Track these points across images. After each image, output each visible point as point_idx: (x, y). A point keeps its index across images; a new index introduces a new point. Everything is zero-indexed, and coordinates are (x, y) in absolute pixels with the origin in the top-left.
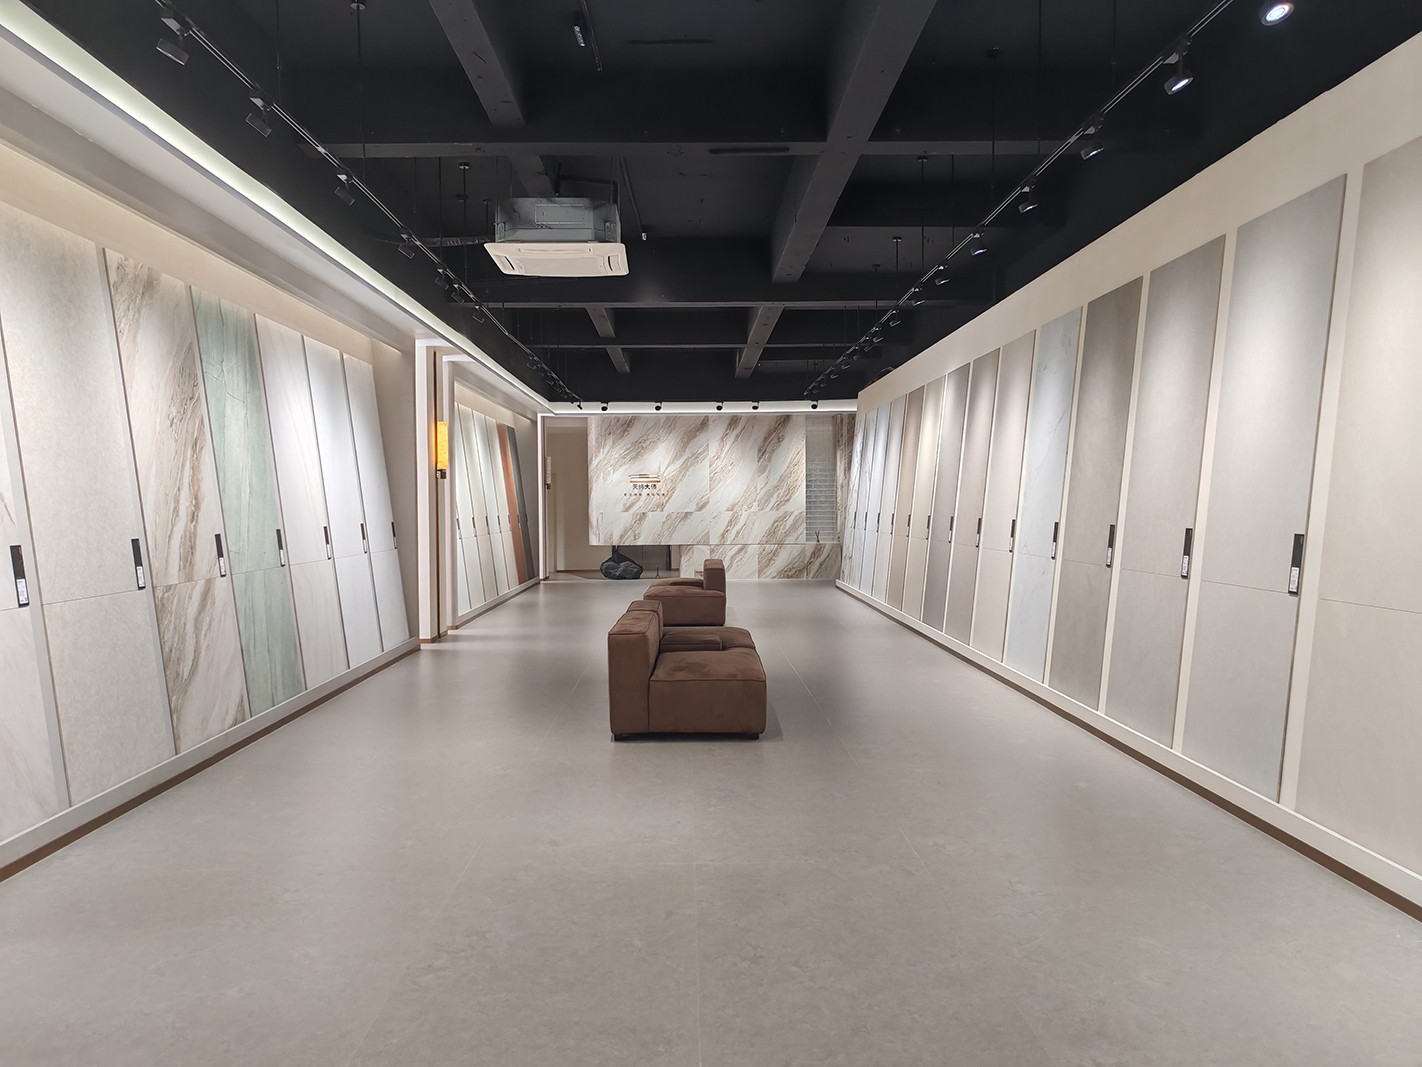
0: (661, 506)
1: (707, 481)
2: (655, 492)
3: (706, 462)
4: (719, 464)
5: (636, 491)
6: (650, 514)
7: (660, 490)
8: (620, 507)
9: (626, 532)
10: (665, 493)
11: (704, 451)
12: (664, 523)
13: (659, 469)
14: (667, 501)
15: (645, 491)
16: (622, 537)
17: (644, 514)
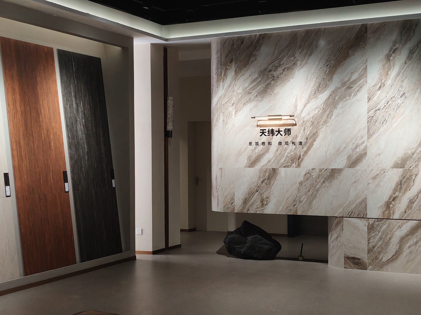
0: (297, 160)
1: (363, 123)
2: (289, 139)
3: (363, 94)
4: (381, 96)
5: (264, 139)
6: (282, 171)
7: (296, 136)
8: (244, 160)
9: (251, 194)
10: (303, 141)
11: (359, 79)
12: (301, 183)
13: (296, 106)
14: (306, 153)
15: (276, 139)
16: (245, 201)
17: (274, 170)
